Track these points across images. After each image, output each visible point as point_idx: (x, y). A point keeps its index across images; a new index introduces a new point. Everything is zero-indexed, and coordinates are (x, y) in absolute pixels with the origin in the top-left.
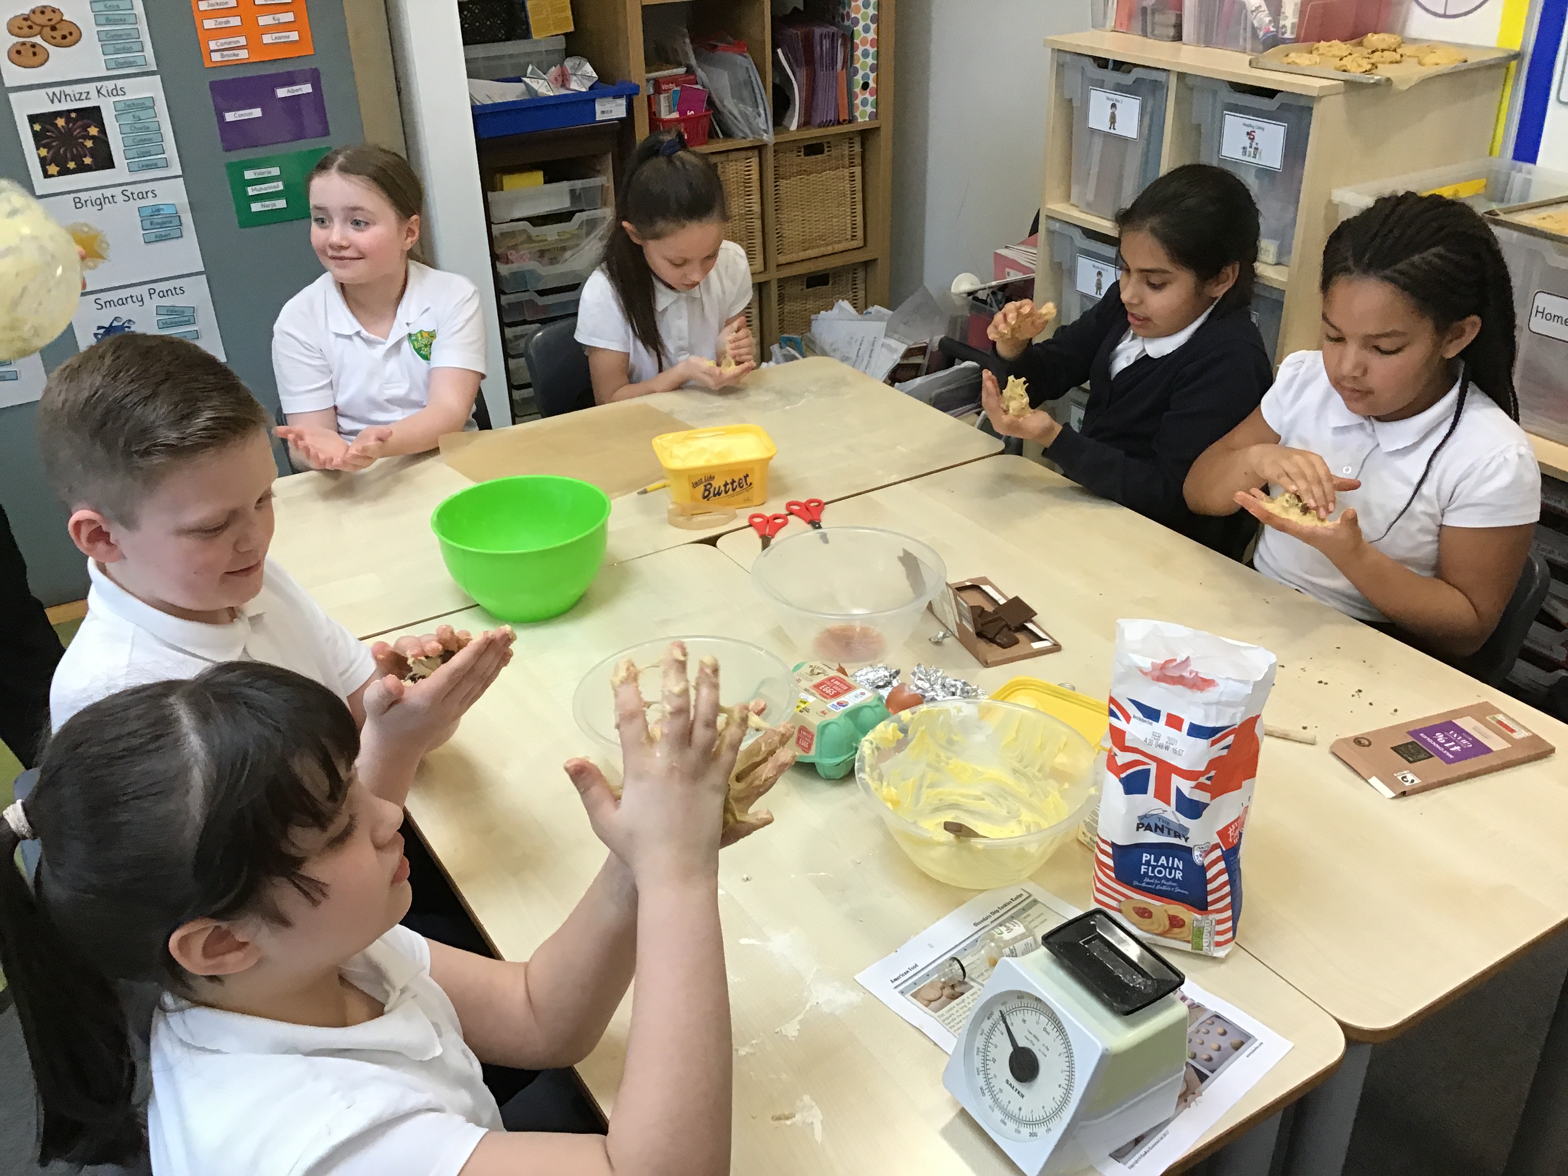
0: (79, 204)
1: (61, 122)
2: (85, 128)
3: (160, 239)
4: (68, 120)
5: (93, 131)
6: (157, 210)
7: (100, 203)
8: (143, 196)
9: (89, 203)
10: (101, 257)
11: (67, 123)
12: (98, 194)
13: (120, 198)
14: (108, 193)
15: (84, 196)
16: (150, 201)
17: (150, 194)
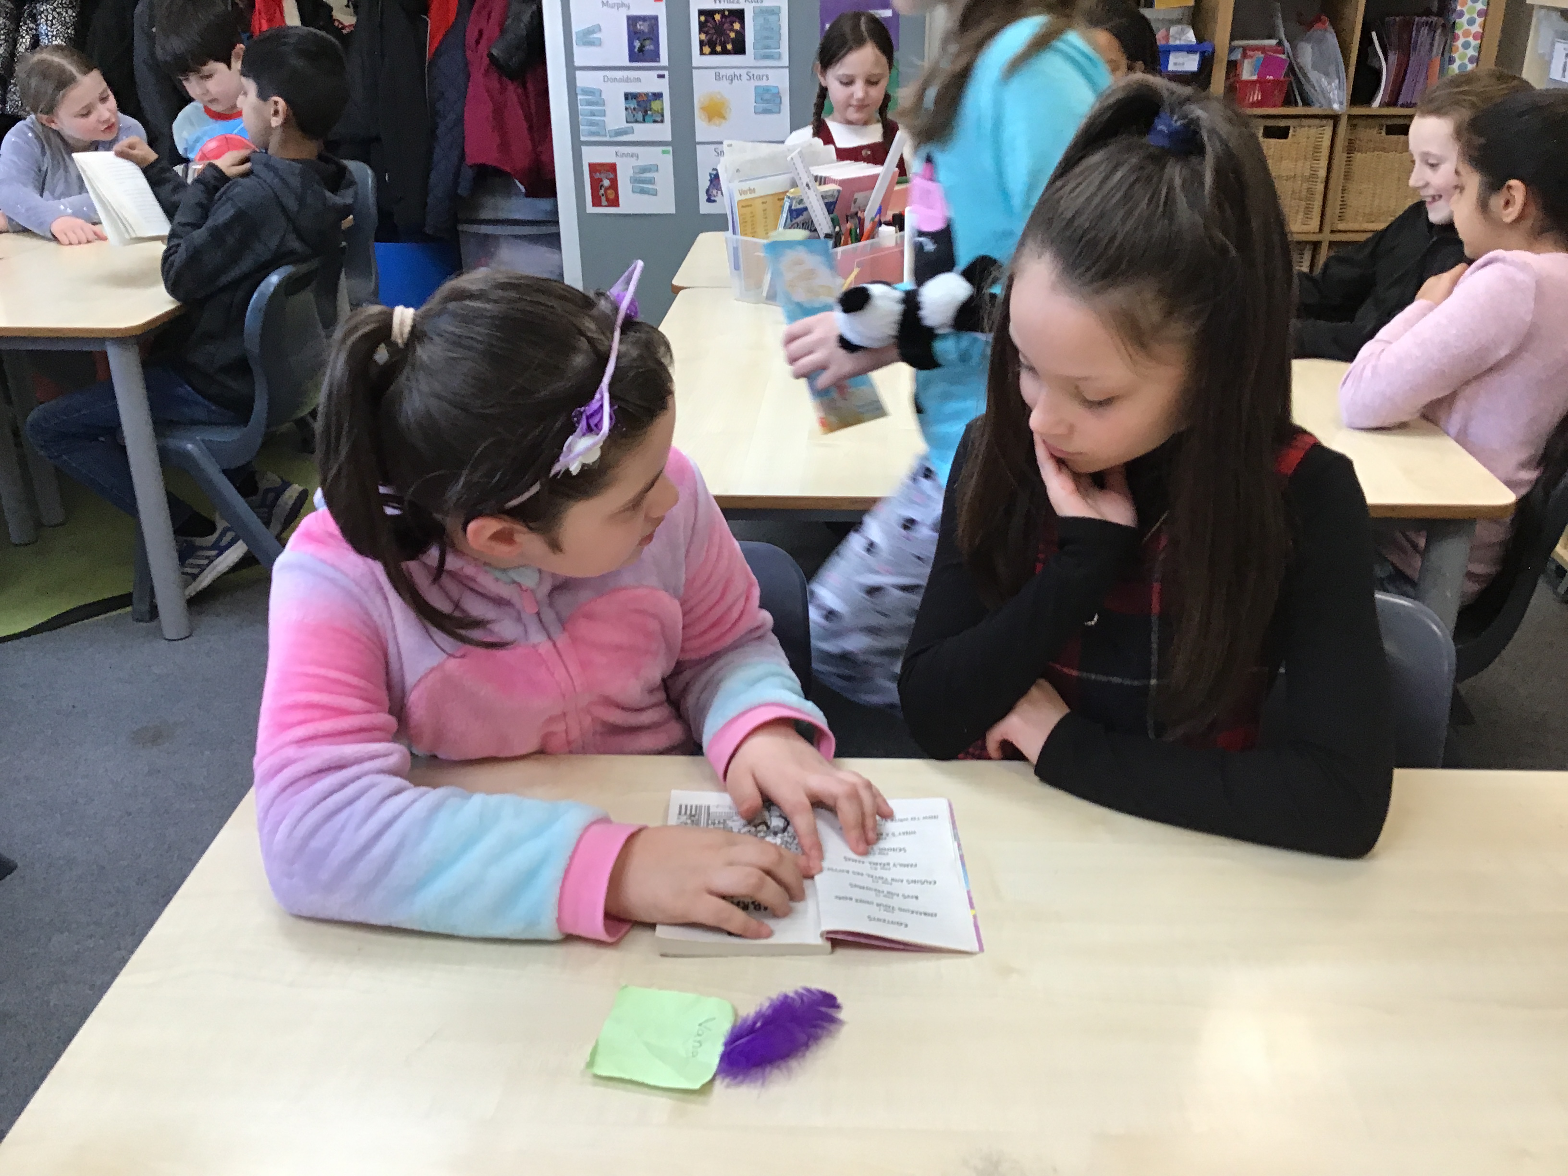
0: (718, 77)
1: (717, 17)
2: (732, 24)
3: (766, 111)
4: (723, 16)
5: (737, 26)
6: (767, 90)
7: (731, 79)
8: (760, 78)
9: (724, 78)
10: (724, 118)
11: (722, 18)
12: (730, 72)
13: (745, 77)
14: (738, 72)
15: (723, 72)
16: (763, 83)
17: (765, 77)
